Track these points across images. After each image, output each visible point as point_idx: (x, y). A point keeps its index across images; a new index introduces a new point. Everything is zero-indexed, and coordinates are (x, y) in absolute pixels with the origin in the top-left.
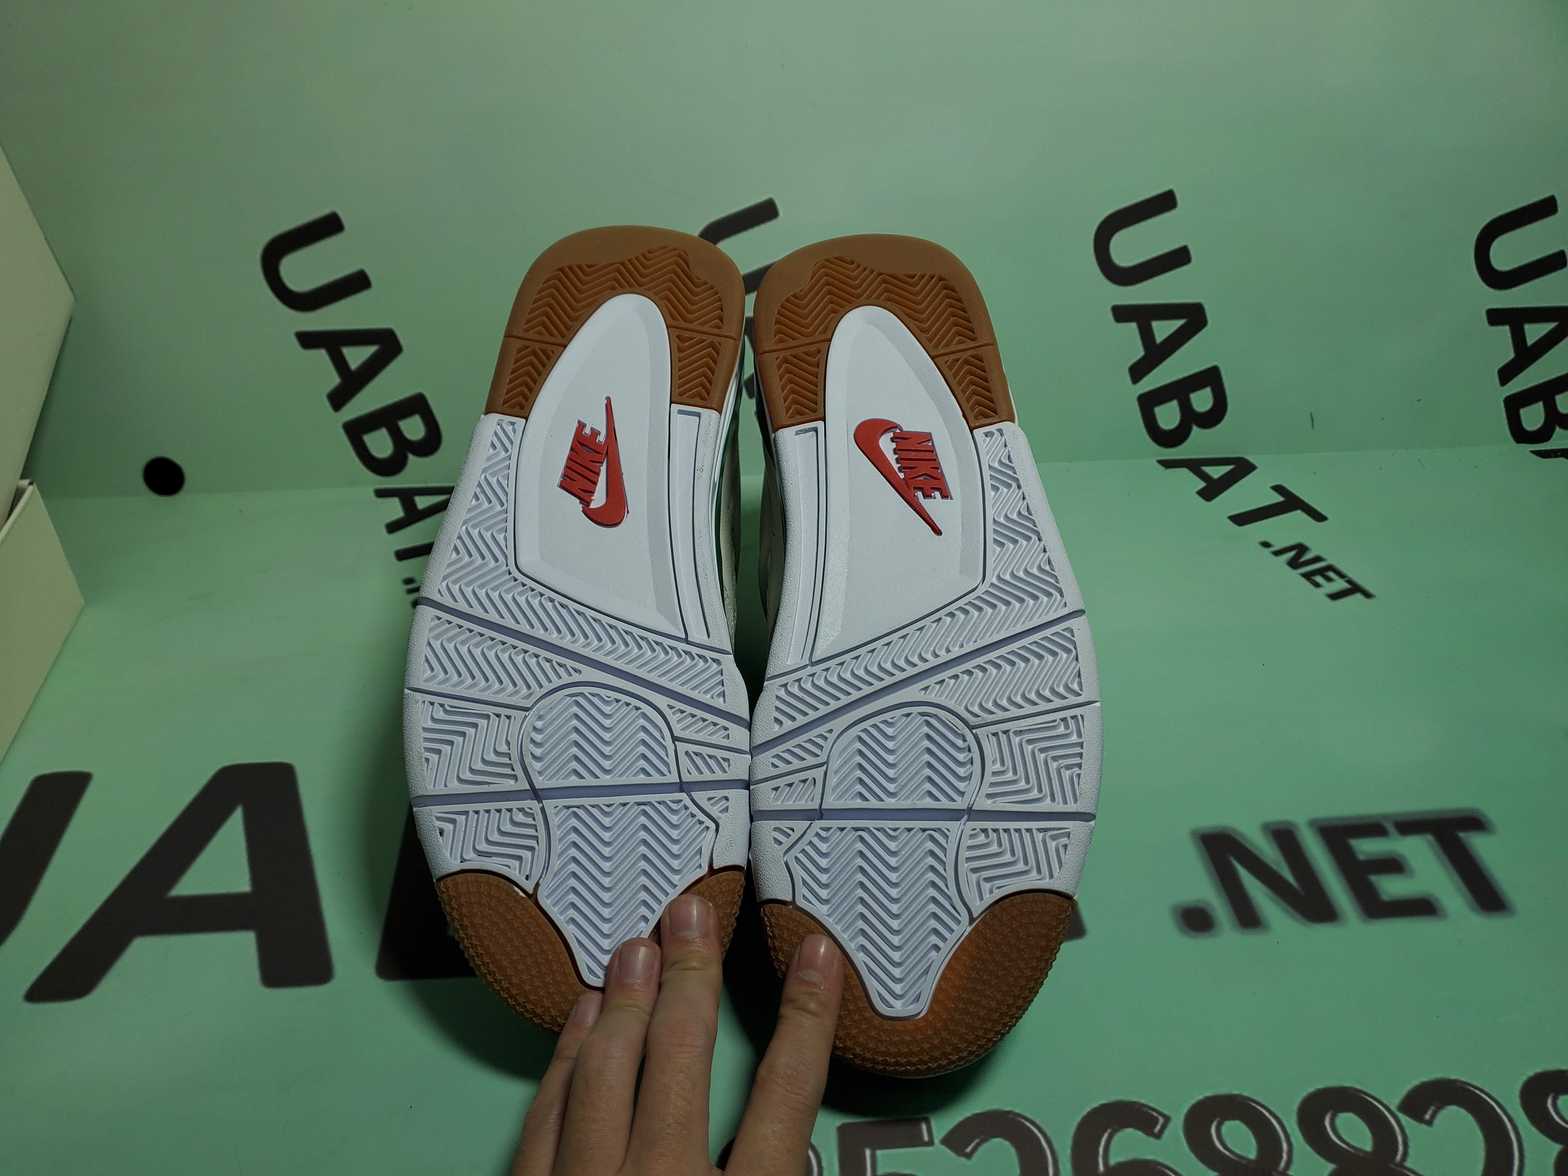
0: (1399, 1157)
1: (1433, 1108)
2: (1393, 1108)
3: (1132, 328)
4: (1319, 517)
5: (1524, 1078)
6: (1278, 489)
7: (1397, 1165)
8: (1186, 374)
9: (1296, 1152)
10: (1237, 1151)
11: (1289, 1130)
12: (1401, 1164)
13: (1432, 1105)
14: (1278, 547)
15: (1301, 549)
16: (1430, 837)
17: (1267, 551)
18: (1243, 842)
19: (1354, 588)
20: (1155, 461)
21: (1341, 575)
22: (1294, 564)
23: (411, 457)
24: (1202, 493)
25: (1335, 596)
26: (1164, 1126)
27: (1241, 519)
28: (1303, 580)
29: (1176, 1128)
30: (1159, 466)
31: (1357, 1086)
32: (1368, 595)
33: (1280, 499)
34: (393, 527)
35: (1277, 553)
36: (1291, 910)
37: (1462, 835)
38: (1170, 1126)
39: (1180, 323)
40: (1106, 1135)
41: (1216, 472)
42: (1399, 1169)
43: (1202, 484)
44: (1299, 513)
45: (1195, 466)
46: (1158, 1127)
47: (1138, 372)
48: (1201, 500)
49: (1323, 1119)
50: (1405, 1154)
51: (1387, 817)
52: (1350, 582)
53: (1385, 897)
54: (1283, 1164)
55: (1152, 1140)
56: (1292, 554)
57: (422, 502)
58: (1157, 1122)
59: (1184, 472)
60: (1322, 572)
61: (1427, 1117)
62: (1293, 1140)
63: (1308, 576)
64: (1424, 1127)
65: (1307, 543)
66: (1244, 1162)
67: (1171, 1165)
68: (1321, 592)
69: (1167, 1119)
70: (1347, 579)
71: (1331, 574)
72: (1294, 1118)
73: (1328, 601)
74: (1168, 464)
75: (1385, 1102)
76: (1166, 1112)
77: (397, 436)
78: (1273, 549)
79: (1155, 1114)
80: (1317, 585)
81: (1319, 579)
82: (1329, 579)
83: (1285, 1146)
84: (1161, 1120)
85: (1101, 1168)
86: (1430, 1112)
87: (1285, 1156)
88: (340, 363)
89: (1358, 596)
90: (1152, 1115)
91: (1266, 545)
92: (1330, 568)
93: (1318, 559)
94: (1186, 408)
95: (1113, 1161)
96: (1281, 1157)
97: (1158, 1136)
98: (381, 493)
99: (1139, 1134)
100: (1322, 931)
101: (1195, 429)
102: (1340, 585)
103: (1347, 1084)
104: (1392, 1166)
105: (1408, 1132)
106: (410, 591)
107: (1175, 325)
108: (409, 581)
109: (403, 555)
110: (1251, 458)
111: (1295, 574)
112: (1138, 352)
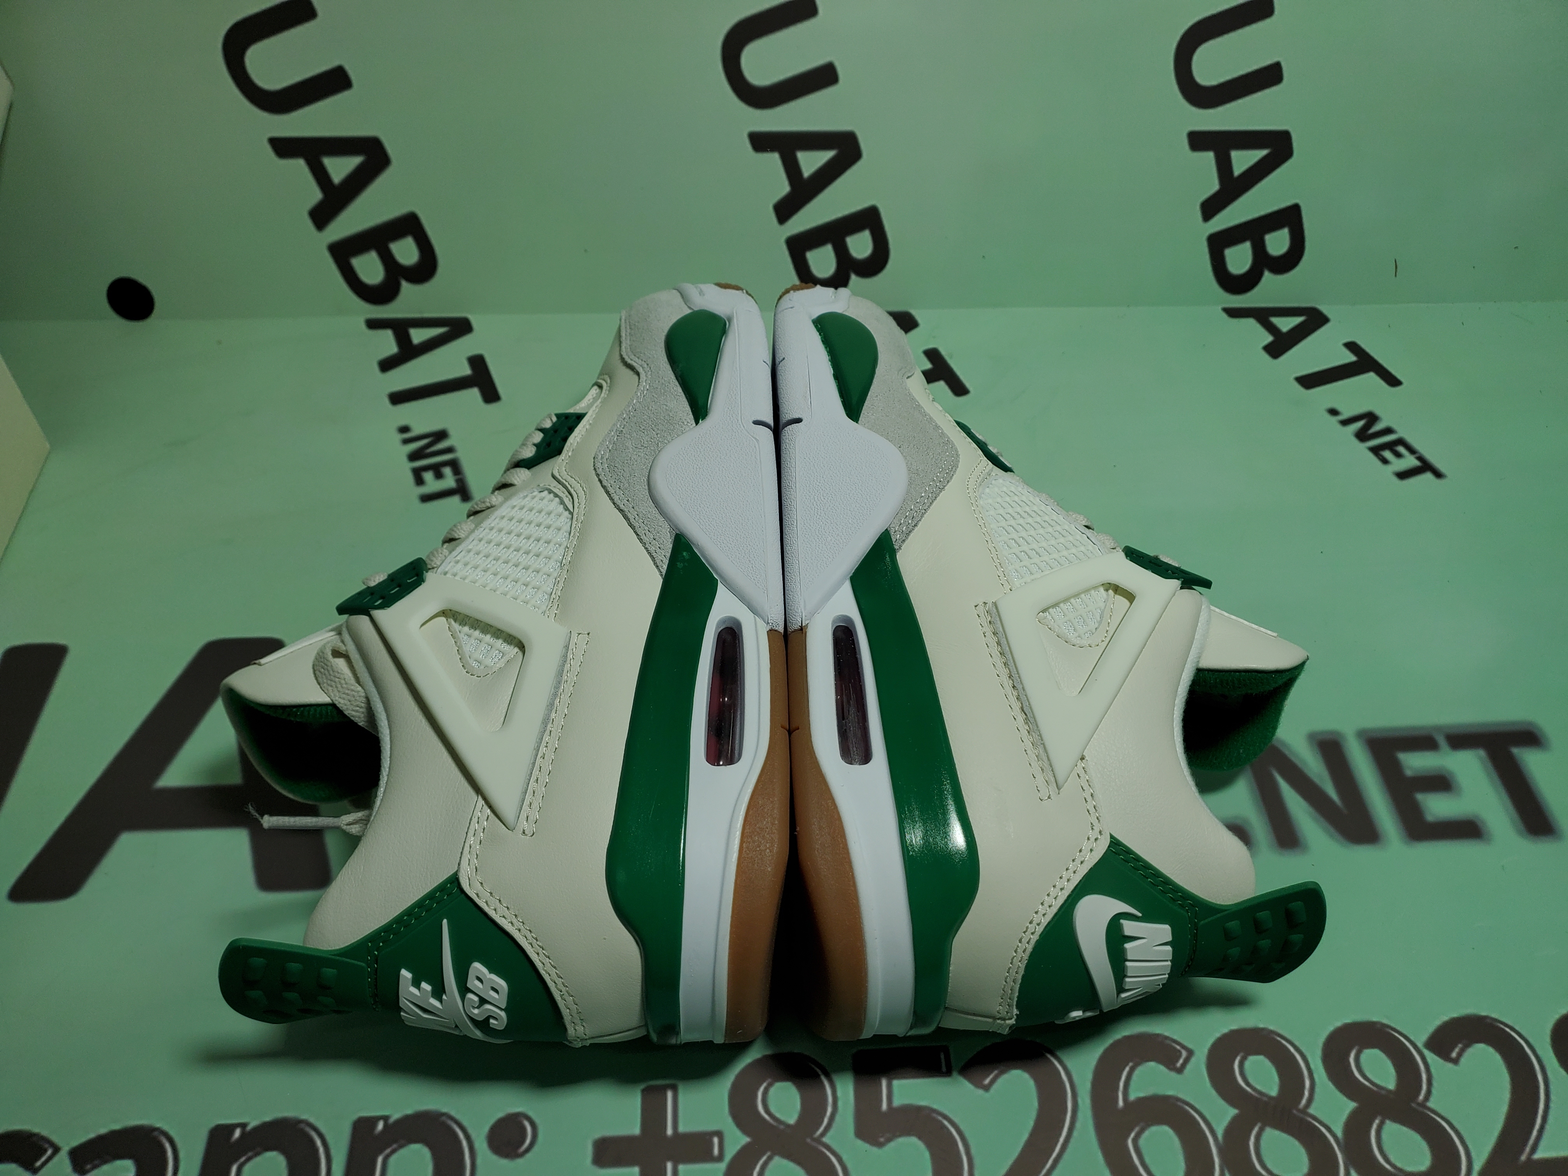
0: (1421, 1097)
1: (1460, 1046)
2: (1420, 1045)
3: (1209, 157)
4: (1392, 381)
5: (1557, 1016)
6: (1352, 346)
7: (1419, 1104)
8: (1262, 213)
9: (1317, 1090)
10: (1259, 1087)
11: (1312, 1066)
12: (1423, 1105)
13: (1460, 1042)
14: (1346, 414)
15: (1371, 418)
16: (1482, 753)
17: (1334, 420)
18: (1287, 753)
19: (1425, 467)
20: (1220, 308)
21: (1412, 451)
22: (1362, 436)
23: (404, 285)
24: (1269, 349)
25: (1403, 475)
26: (1187, 1061)
27: (1309, 381)
28: (1371, 455)
29: (1199, 1064)
30: (1224, 315)
31: (1385, 1021)
32: (1438, 474)
33: (1352, 358)
34: (387, 365)
35: (1345, 423)
36: (1332, 830)
37: (1516, 751)
38: (1193, 1060)
39: (1262, 153)
40: (1127, 1069)
41: (1285, 324)
42: (1421, 1109)
43: (1269, 338)
44: (1371, 376)
45: (1263, 316)
46: (1181, 1061)
47: (1210, 208)
48: (1266, 357)
49: (1348, 1055)
50: (1429, 1093)
51: (1438, 729)
52: (1420, 458)
53: (1429, 818)
54: (1304, 1102)
55: (1173, 1074)
56: (1360, 424)
57: (418, 336)
58: (1180, 1056)
59: (1251, 322)
60: (1390, 446)
61: (1454, 1055)
62: (1316, 1076)
63: (1376, 450)
64: (1450, 1065)
65: (1378, 412)
66: (1265, 1099)
67: (1192, 1102)
68: (1389, 470)
69: (1190, 1053)
70: (1417, 455)
71: (1401, 449)
72: (1319, 1053)
73: (1395, 480)
74: (1233, 313)
75: (1412, 1038)
76: (1190, 1046)
77: (388, 259)
78: (1341, 418)
79: (1178, 1047)
80: (1385, 461)
81: (1387, 454)
82: (1398, 455)
83: (1307, 1083)
84: (1184, 1054)
85: (1121, 1103)
86: (1457, 1050)
87: (1306, 1093)
88: (321, 176)
89: (1428, 476)
90: (1175, 1048)
91: (1333, 412)
92: (1401, 442)
93: (1388, 431)
94: (1259, 250)
95: (1132, 1097)
96: (1302, 1094)
97: (1180, 1071)
98: (373, 324)
99: (1162, 1068)
100: (1363, 853)
101: (1267, 274)
102: (1410, 461)
103: (1375, 1019)
104: (1413, 1105)
105: (1433, 1070)
106: (406, 442)
107: (1257, 155)
108: (404, 429)
109: (397, 398)
110: (1325, 309)
111: (1362, 448)
112: (1213, 185)
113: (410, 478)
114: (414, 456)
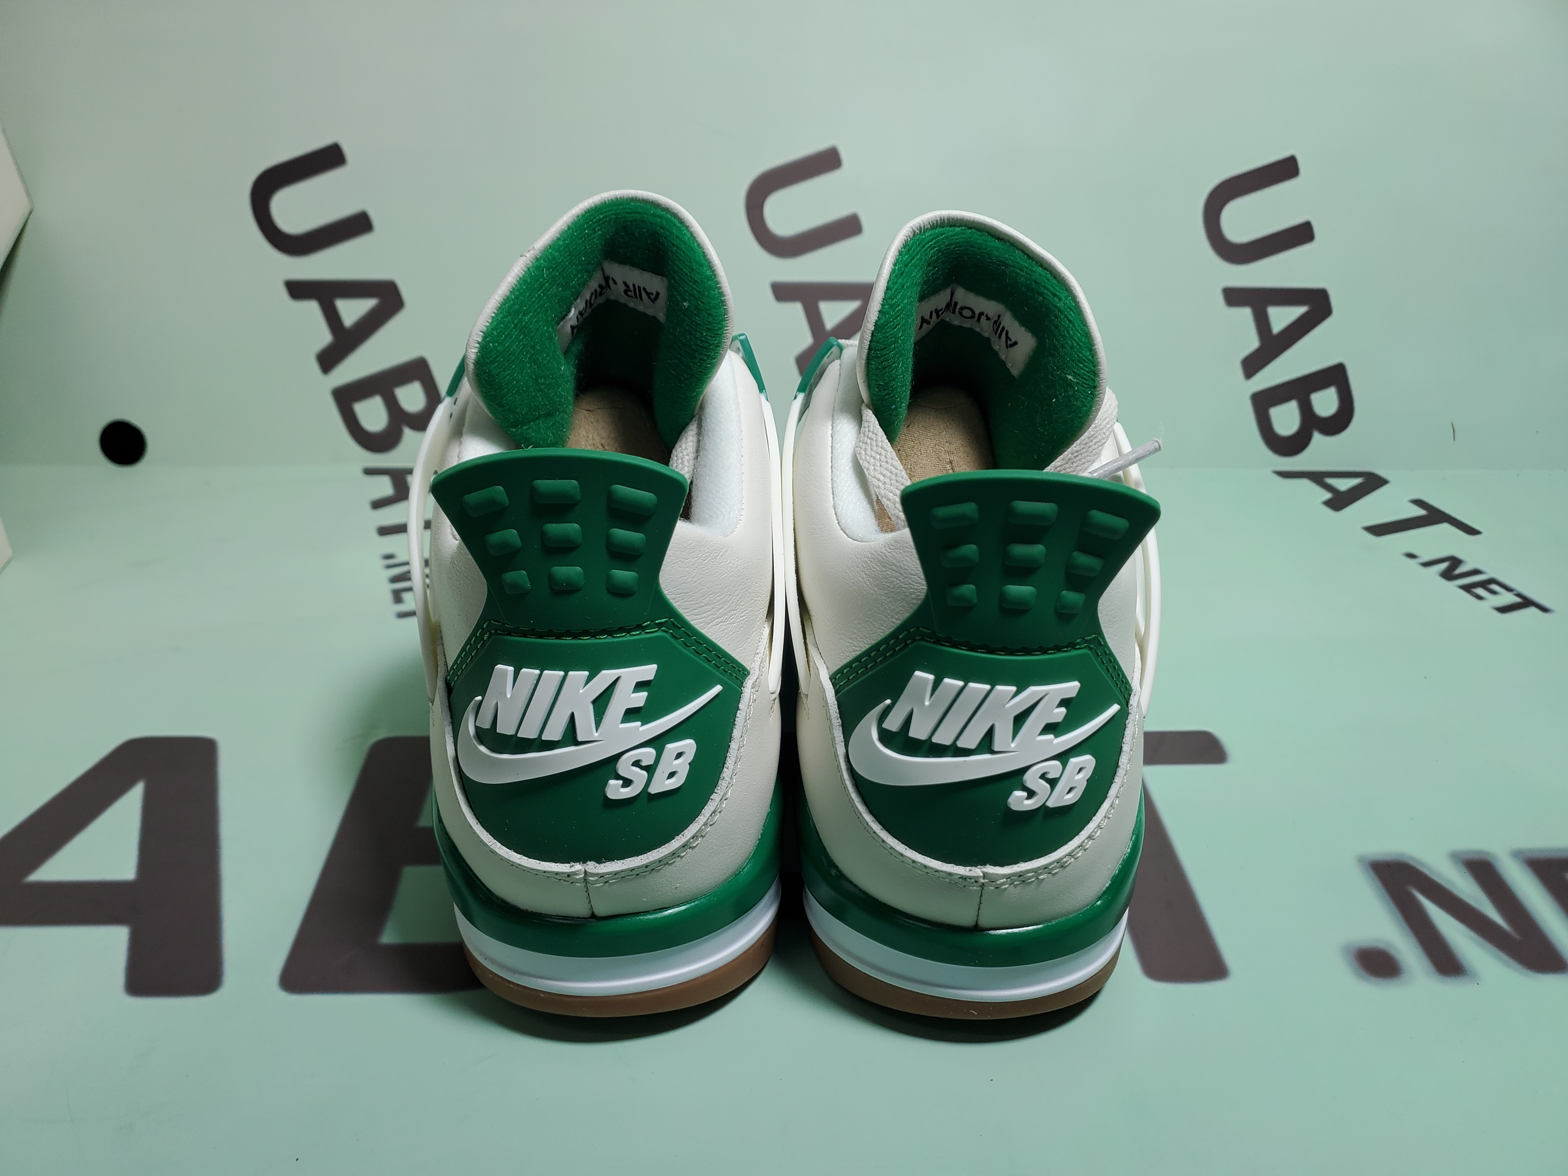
3: (1245, 314)
4: (1472, 531)
6: (1419, 503)
8: (1306, 372)
14: (1426, 558)
15: (1455, 562)
17: (1413, 562)
19: (1526, 603)
20: (1271, 471)
21: (1508, 589)
22: (1448, 575)
23: (407, 431)
24: (1328, 503)
25: (1503, 610)
27: (1379, 530)
28: (1462, 592)
30: (1277, 477)
32: (1544, 610)
33: (1421, 512)
34: (378, 504)
35: (1427, 564)
36: (1501, 954)
39: (1301, 310)
41: (1344, 485)
43: (1328, 495)
44: (1446, 527)
45: (1318, 478)
47: (1252, 365)
48: (1328, 511)
52: (1519, 595)
56: (1444, 566)
59: (1305, 483)
60: (1484, 584)
63: (1467, 588)
65: (1459, 555)
68: (1486, 605)
70: (1515, 592)
71: (1495, 587)
73: (1496, 614)
74: (1286, 475)
77: (392, 405)
78: (1421, 560)
80: (1480, 598)
81: (1480, 591)
82: (1493, 592)
88: (332, 317)
89: (1533, 610)
91: (1411, 556)
92: (1493, 581)
93: (1476, 572)
94: (1306, 410)
98: (370, 472)
100: (1551, 983)
101: (1317, 435)
102: (1509, 598)
106: (389, 567)
107: (1295, 312)
108: (389, 557)
109: (384, 531)
110: (1382, 473)
111: (1452, 587)
112: (1253, 343)
113: (389, 597)
114: (395, 579)
